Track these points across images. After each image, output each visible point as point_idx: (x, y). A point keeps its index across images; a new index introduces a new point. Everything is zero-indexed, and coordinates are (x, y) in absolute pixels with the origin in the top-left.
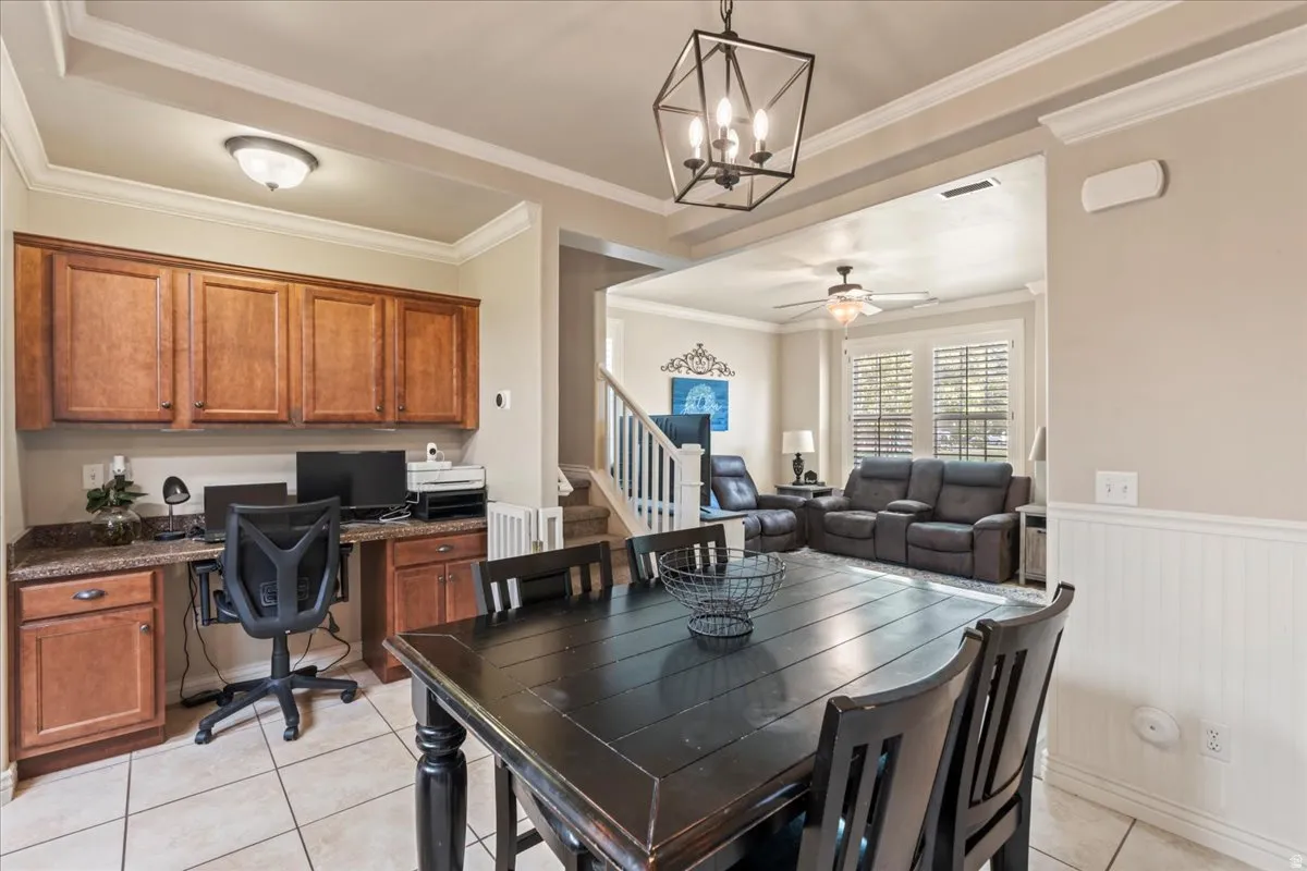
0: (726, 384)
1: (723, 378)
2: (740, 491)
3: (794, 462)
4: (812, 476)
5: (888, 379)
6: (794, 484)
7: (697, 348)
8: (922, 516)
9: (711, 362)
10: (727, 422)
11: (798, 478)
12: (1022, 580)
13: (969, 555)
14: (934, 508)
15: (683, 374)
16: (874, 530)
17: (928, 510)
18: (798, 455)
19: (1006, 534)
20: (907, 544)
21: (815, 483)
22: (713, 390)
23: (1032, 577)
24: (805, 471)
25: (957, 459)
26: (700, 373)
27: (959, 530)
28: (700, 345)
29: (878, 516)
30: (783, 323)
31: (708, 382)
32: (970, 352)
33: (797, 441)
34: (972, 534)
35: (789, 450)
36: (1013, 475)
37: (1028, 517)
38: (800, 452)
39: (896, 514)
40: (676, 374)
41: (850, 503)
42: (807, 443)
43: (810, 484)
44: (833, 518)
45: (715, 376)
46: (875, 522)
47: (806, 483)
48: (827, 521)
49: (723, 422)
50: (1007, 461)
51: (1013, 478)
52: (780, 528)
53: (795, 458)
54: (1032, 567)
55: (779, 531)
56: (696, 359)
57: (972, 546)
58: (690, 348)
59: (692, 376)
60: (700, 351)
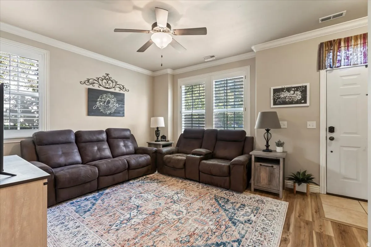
0: (124, 94)
1: (121, 92)
2: (125, 146)
3: (156, 131)
4: (164, 137)
5: (196, 95)
6: (156, 141)
7: (105, 75)
8: (207, 157)
9: (114, 84)
10: (124, 113)
11: (158, 138)
12: (252, 189)
13: (228, 178)
14: (213, 152)
15: (96, 87)
16: (185, 165)
17: (210, 153)
18: (158, 128)
19: (245, 166)
20: (199, 171)
21: (165, 141)
22: (115, 97)
23: (257, 188)
24: (161, 135)
25: (223, 129)
26: (107, 88)
27: (223, 164)
28: (107, 75)
29: (187, 157)
30: (153, 71)
31: (112, 93)
32: (228, 82)
33: (156, 122)
34: (229, 167)
35: (154, 126)
36: (247, 136)
37: (255, 157)
38: (158, 126)
39: (195, 156)
40: (91, 87)
41: (178, 149)
42: (161, 122)
43: (163, 141)
44: (168, 158)
45: (117, 90)
46: (185, 160)
47: (162, 141)
48: (164, 159)
49: (121, 113)
50: (243, 129)
51: (246, 137)
52: (140, 165)
53: (156, 129)
54: (257, 183)
55: (140, 166)
56: (105, 81)
57: (229, 174)
58: (101, 75)
59: (102, 88)
60: (107, 77)
